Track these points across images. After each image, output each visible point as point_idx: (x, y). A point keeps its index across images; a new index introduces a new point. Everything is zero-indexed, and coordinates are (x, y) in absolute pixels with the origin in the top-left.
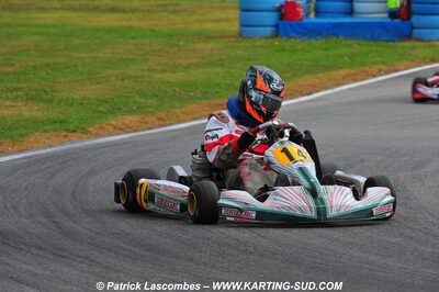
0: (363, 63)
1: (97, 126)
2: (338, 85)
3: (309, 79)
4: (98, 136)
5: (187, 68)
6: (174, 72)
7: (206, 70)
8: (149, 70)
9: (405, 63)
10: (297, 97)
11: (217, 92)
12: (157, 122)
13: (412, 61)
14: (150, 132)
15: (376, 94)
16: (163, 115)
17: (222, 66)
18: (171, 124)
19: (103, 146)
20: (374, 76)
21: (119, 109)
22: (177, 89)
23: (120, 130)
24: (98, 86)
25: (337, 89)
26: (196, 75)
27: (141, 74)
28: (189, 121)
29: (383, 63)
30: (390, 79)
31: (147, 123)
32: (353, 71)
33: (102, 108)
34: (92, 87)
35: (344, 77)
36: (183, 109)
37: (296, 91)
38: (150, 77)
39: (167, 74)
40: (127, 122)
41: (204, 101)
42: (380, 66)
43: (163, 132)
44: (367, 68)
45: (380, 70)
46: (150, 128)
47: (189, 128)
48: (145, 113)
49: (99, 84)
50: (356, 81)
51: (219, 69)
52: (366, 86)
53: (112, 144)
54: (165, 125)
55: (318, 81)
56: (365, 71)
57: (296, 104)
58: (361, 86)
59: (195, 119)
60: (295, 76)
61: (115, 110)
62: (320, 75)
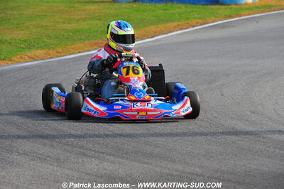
0: (187, 19)
1: (18, 56)
2: (170, 32)
3: (153, 28)
4: (18, 62)
5: (77, 21)
6: (70, 23)
7: (90, 22)
8: (54, 22)
9: (213, 18)
10: (145, 39)
11: (95, 36)
12: (56, 54)
13: (217, 17)
14: (51, 60)
15: (193, 37)
16: (60, 50)
17: (100, 20)
18: (64, 56)
19: (20, 69)
20: (193, 26)
21: (34, 46)
22: (71, 34)
23: (33, 59)
24: (21, 32)
25: (169, 34)
26: (83, 25)
27: (49, 24)
28: (76, 53)
29: (199, 18)
30: (202, 28)
31: (49, 55)
32: (180, 23)
33: (22, 46)
34: (18, 32)
35: (175, 27)
36: (73, 47)
37: (144, 36)
38: (54, 26)
39: (66, 25)
40: (37, 54)
41: (87, 41)
42: (197, 20)
43: (59, 60)
44: (190, 22)
45: (197, 23)
46: (51, 58)
47: (76, 58)
48: (49, 49)
49: (23, 30)
50: (182, 29)
51: (98, 22)
52: (187, 32)
53: (25, 68)
54: (61, 56)
55: (159, 29)
56: (188, 23)
57: (143, 43)
58: (184, 33)
59: (80, 52)
60: (144, 26)
61: (30, 47)
62: (160, 26)
